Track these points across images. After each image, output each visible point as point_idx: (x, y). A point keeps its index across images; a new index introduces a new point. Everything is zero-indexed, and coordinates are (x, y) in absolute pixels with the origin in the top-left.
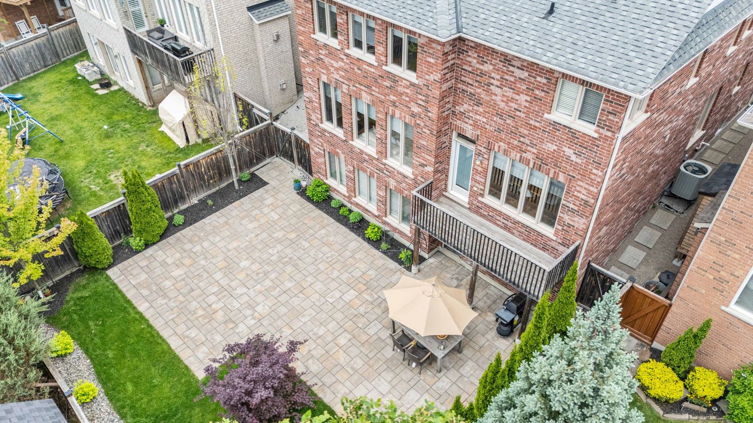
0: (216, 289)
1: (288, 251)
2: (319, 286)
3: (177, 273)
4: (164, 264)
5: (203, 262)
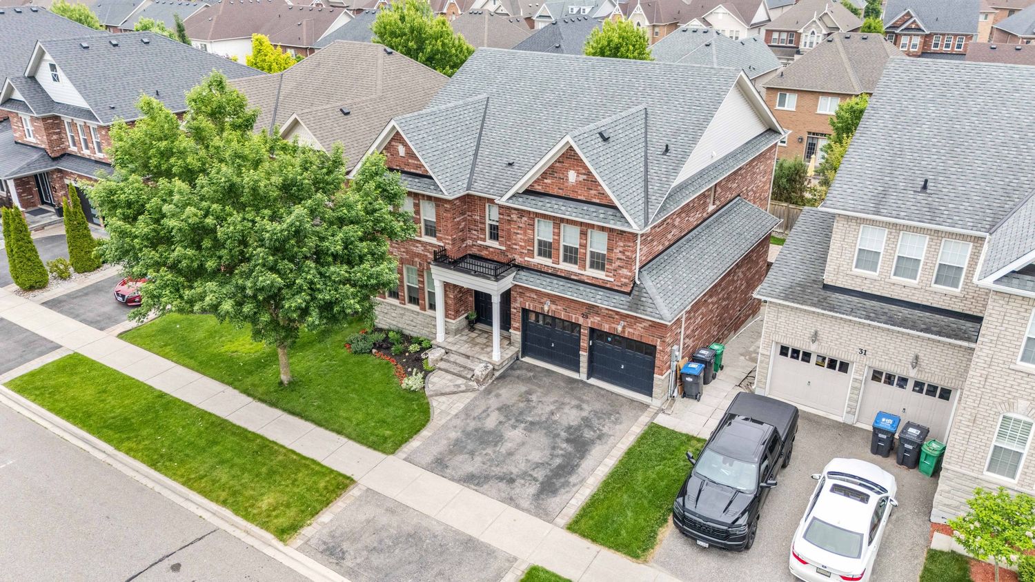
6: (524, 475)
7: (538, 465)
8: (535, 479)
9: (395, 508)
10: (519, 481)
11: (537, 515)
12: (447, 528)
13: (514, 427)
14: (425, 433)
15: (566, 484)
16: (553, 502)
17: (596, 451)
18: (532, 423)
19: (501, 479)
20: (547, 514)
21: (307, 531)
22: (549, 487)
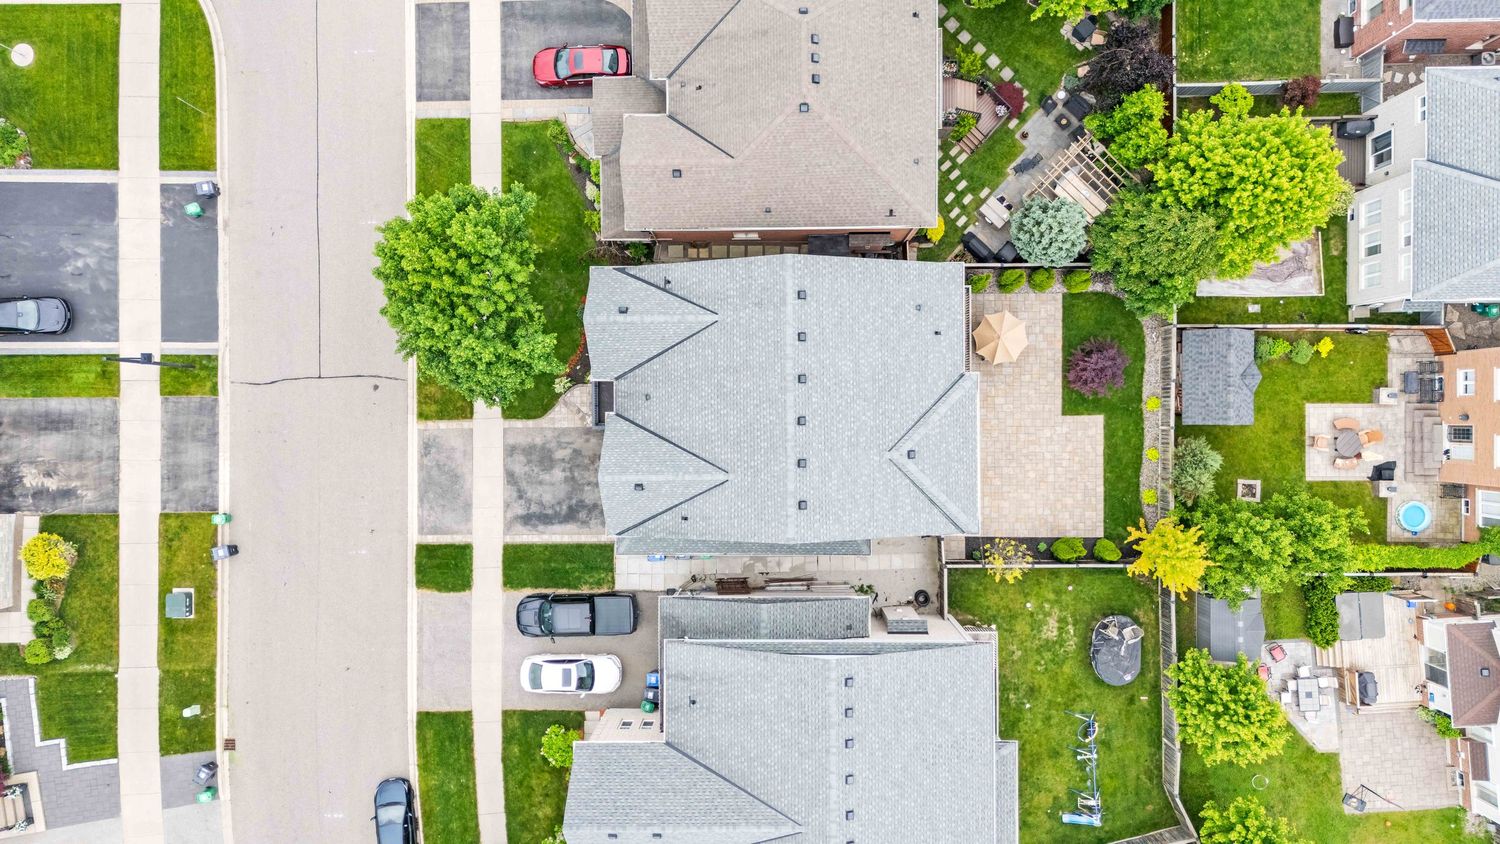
0: (1059, 469)
1: (1002, 463)
2: (1009, 422)
3: (1069, 501)
4: (1072, 516)
5: (1052, 497)
6: (529, 501)
7: (541, 504)
8: (529, 508)
9: (468, 454)
10: (523, 502)
11: (505, 525)
12: (471, 489)
13: (564, 470)
14: (531, 423)
15: (535, 526)
16: (519, 527)
17: (570, 527)
18: (573, 478)
19: (519, 491)
20: (508, 530)
21: (431, 425)
22: (527, 520)
